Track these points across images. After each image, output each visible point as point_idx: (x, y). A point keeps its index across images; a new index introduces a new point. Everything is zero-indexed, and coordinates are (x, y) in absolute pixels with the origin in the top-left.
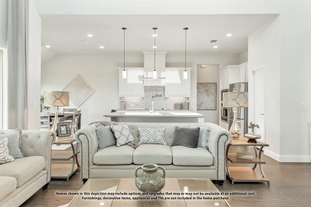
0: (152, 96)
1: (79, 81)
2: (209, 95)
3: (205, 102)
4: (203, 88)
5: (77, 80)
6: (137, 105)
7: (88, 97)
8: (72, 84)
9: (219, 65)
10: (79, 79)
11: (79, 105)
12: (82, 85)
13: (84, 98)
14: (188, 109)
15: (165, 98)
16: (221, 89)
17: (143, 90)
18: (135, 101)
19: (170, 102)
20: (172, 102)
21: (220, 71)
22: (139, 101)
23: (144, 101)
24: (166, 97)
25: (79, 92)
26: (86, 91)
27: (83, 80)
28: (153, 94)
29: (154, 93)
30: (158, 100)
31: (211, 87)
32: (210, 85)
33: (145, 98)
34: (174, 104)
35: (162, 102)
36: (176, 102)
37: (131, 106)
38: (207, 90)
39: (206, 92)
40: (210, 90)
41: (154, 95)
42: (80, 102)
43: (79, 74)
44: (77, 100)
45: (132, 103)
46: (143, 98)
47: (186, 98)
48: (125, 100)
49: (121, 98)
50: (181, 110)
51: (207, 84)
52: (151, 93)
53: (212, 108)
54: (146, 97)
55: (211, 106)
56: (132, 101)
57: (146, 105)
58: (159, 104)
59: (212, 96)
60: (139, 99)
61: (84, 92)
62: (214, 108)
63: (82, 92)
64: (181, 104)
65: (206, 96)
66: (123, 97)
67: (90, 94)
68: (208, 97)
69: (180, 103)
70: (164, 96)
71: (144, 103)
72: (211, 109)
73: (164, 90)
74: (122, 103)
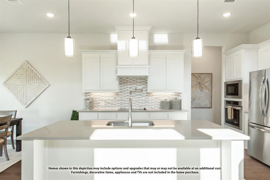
0: (129, 92)
1: (27, 70)
2: (203, 89)
3: (198, 98)
4: (195, 80)
5: (24, 69)
6: (109, 103)
7: (40, 93)
8: (17, 75)
9: (220, 48)
10: (27, 67)
11: (28, 104)
12: (31, 76)
13: (34, 95)
14: (180, 109)
15: (148, 93)
16: (224, 81)
17: (117, 82)
18: (107, 98)
19: (154, 98)
20: (157, 98)
21: (223, 56)
22: (112, 98)
23: (118, 98)
24: (149, 91)
25: (27, 86)
26: (37, 84)
27: (32, 69)
28: (131, 88)
29: (132, 86)
30: (138, 96)
31: (205, 79)
32: (204, 75)
33: (119, 93)
34: (160, 101)
35: (144, 98)
36: (163, 99)
37: (101, 104)
38: (199, 83)
39: (199, 85)
40: (203, 82)
41: (132, 90)
42: (29, 100)
43: (27, 61)
44: (25, 97)
45: (102, 100)
46: (117, 94)
47: (176, 93)
48: (92, 96)
49: (86, 93)
50: (170, 110)
51: (199, 75)
52: (129, 86)
53: (206, 104)
54: (121, 92)
55: (205, 103)
56: (102, 98)
57: (121, 104)
58: (140, 101)
59: (206, 90)
60: (112, 95)
61: (34, 86)
62: (209, 105)
63: (31, 86)
64: (170, 102)
65: (199, 91)
66: (89, 93)
67: (43, 89)
68: (201, 91)
69: (168, 100)
70: (146, 90)
71: (118, 100)
72: (206, 106)
73: (146, 83)
74: (87, 101)
